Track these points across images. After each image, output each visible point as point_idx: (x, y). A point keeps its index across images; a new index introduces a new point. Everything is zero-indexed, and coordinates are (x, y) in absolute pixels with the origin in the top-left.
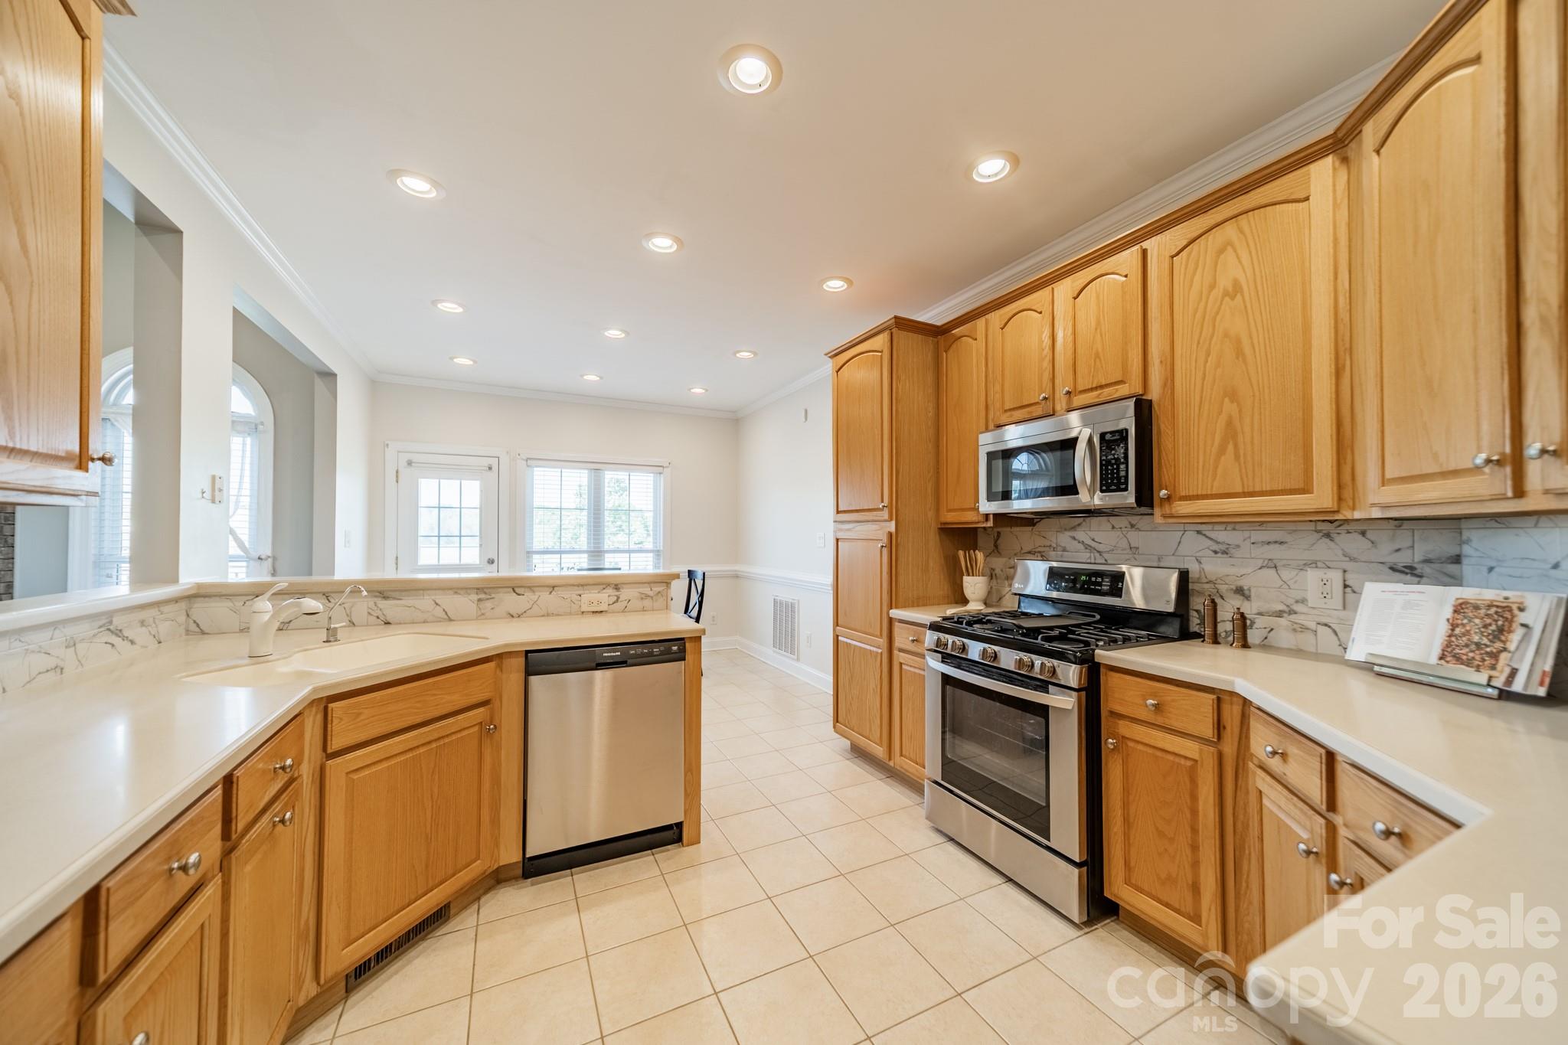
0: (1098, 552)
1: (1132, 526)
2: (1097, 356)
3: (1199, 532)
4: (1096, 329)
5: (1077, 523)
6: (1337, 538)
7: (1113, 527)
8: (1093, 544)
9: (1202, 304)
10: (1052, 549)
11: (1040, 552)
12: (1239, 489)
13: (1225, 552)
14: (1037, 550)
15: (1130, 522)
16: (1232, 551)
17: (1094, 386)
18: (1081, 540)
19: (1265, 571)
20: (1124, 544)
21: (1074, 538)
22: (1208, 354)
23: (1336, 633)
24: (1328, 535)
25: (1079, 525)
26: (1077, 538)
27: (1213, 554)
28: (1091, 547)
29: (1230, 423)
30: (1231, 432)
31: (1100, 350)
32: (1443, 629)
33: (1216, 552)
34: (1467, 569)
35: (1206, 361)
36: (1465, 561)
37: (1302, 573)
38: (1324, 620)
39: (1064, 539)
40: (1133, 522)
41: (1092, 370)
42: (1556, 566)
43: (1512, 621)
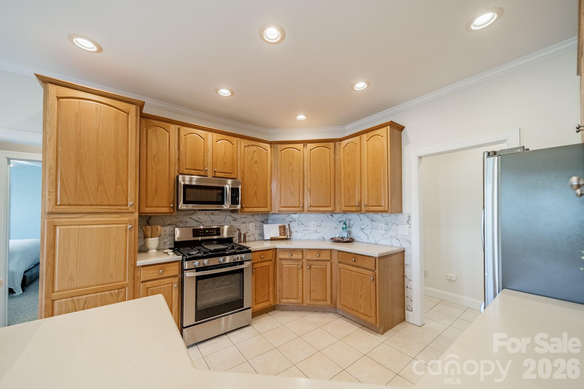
0: (200, 222)
1: (212, 214)
2: (224, 163)
3: (230, 215)
4: (224, 155)
5: (192, 213)
6: (254, 216)
7: (206, 214)
8: (199, 220)
9: (251, 162)
10: (181, 223)
11: (175, 224)
12: (257, 206)
13: (235, 220)
14: (173, 223)
15: (211, 213)
16: (237, 220)
17: (224, 172)
18: (194, 219)
19: (243, 224)
20: (209, 219)
21: (191, 218)
22: (252, 174)
23: (254, 236)
24: (253, 216)
25: (193, 213)
26: (192, 218)
27: (233, 221)
28: (197, 221)
29: (255, 191)
30: (256, 193)
31: (226, 162)
32: (278, 231)
33: (234, 220)
34: (269, 221)
35: (251, 176)
36: (269, 220)
37: (249, 224)
38: (252, 233)
39: (187, 219)
40: (212, 213)
41: (223, 167)
42: (284, 220)
43: (285, 228)
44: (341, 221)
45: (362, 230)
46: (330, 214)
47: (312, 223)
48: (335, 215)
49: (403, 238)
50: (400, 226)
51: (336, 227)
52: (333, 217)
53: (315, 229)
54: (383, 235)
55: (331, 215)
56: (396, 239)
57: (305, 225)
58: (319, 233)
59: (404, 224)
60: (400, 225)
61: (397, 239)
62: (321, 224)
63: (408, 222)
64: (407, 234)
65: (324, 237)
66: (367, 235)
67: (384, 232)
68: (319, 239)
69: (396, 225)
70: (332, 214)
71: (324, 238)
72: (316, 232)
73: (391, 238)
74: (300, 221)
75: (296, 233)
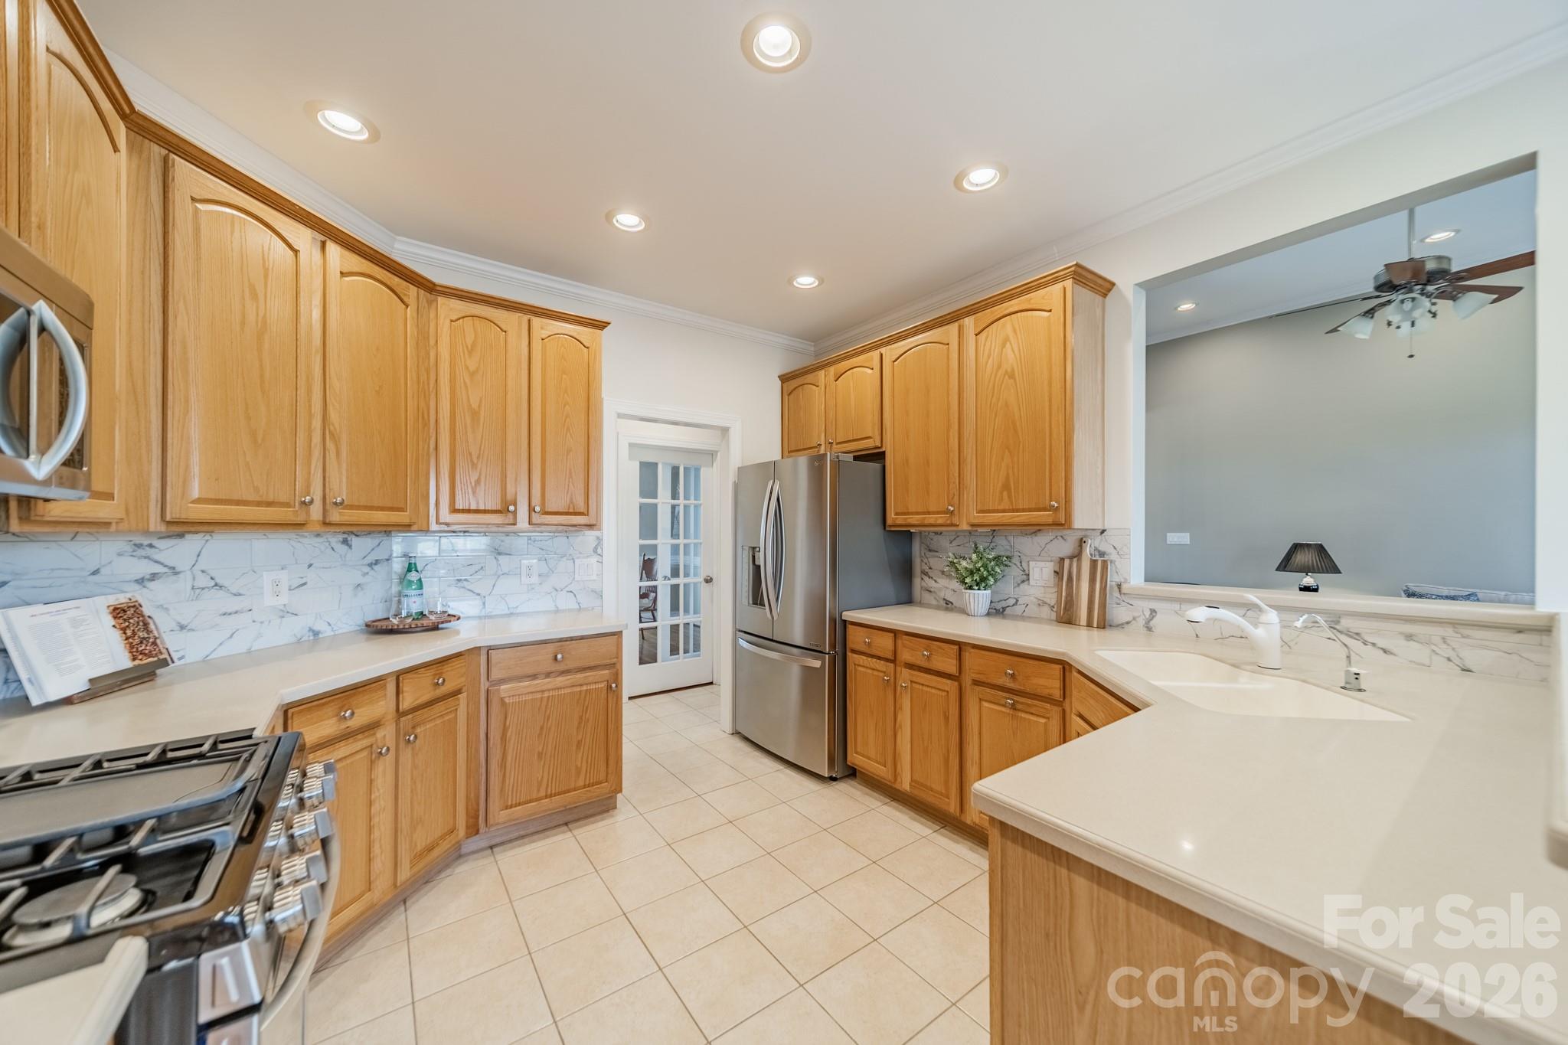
32: (116, 635)
42: (96, 572)
43: (143, 616)
44: (377, 561)
45: (460, 584)
46: (341, 537)
47: (267, 578)
48: (355, 541)
49: (584, 589)
50: (579, 560)
51: (358, 585)
52: (350, 546)
53: (283, 599)
54: (533, 589)
55: (345, 542)
56: (568, 592)
57: (234, 591)
58: (296, 615)
59: (588, 557)
60: (578, 558)
61: (571, 592)
62: (303, 581)
63: (595, 550)
64: (594, 577)
65: (316, 628)
66: (479, 595)
67: (535, 579)
68: (299, 641)
69: (568, 559)
70: (345, 536)
71: (316, 633)
72: (285, 613)
73: (554, 593)
74: (203, 571)
75: (183, 634)
